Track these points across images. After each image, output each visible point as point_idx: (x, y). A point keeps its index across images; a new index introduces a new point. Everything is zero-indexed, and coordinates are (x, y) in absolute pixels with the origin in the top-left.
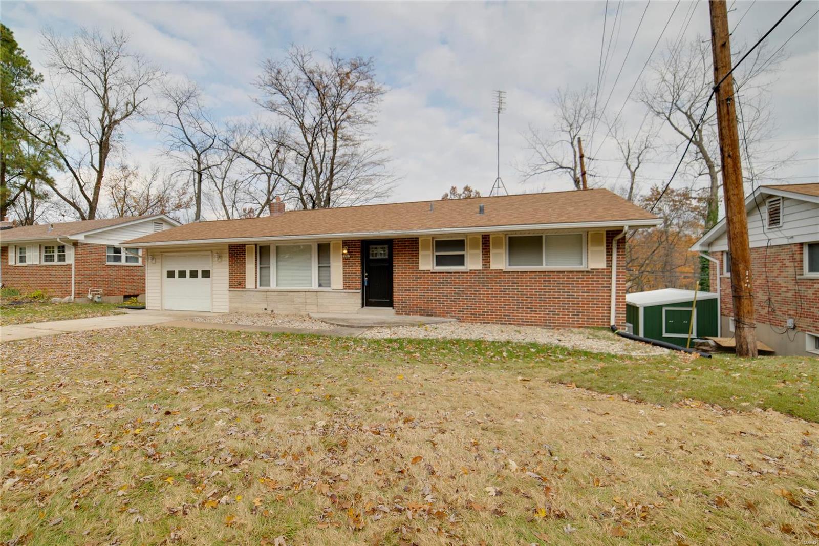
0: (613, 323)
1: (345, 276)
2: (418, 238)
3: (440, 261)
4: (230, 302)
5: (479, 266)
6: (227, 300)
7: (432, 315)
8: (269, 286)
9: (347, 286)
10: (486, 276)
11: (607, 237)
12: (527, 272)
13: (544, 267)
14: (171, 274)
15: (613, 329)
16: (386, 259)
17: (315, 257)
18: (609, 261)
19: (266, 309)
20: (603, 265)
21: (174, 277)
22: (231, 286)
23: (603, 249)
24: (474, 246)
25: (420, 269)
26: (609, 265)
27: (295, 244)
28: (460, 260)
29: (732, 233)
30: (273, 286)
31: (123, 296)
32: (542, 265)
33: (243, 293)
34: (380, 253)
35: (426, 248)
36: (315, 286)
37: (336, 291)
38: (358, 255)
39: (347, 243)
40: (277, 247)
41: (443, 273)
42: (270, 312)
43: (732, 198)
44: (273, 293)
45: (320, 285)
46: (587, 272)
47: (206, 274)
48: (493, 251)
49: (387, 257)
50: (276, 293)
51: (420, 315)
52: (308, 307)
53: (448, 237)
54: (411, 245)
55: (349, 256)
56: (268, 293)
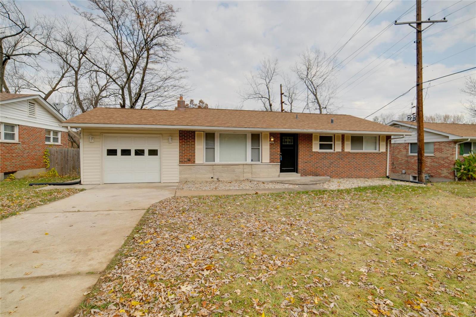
0: (388, 175)
1: (271, 154)
2: (312, 134)
3: (322, 147)
4: (180, 174)
5: (340, 150)
6: (178, 173)
7: (318, 176)
8: (214, 161)
9: (272, 161)
10: (343, 155)
11: (386, 138)
12: (358, 153)
13: (364, 151)
14: (112, 152)
15: (388, 177)
16: (292, 145)
17: (249, 142)
18: (387, 148)
19: (212, 178)
20: (384, 151)
21: (116, 155)
22: (181, 162)
23: (385, 143)
24: (338, 140)
25: (313, 151)
26: (387, 151)
27: (235, 133)
28: (330, 147)
29: (420, 139)
30: (217, 161)
31: (3, 173)
32: (363, 150)
33: (192, 167)
34: (288, 142)
35: (316, 140)
36: (249, 161)
37: (266, 164)
38: (279, 142)
39: (272, 134)
40: (220, 134)
41: (324, 153)
42: (216, 180)
43: (421, 126)
44: (218, 166)
45: (252, 160)
46: (379, 153)
47: (153, 152)
48: (346, 143)
49: (292, 144)
50: (221, 166)
51: (313, 176)
52: (245, 175)
53: (326, 134)
54: (308, 138)
55: (273, 142)
56: (214, 166)
